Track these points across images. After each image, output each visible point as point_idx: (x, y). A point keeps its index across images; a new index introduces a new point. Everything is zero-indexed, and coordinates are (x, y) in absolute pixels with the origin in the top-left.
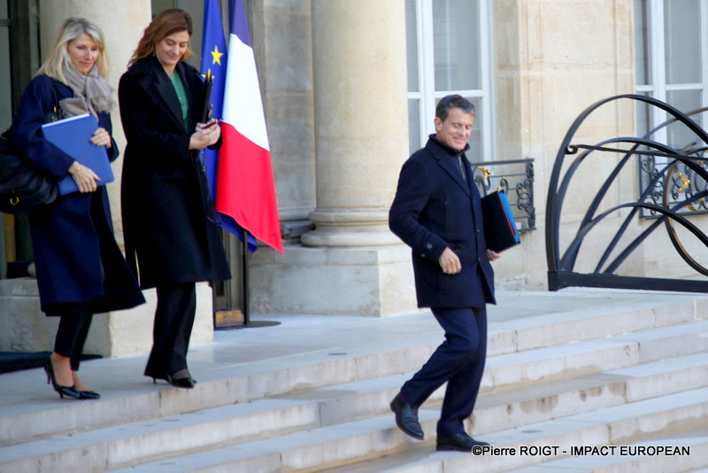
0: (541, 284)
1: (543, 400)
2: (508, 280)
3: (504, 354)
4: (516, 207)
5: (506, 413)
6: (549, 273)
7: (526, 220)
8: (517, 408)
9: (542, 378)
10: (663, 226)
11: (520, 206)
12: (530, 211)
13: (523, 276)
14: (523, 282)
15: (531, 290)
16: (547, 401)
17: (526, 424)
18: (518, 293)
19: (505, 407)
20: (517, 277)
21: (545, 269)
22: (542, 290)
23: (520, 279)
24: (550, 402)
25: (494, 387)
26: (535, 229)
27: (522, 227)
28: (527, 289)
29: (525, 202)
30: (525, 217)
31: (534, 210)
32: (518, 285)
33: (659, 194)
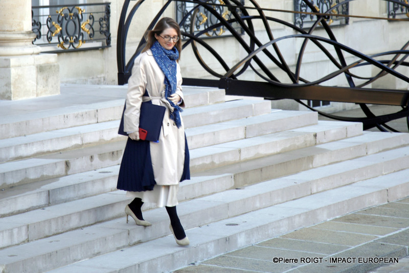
0: (114, 81)
1: (113, 153)
2: (93, 78)
3: (89, 124)
4: (99, 32)
5: (89, 161)
6: (119, 74)
7: (105, 41)
8: (96, 159)
9: (112, 139)
10: (190, 46)
11: (101, 32)
12: (108, 35)
13: (103, 75)
14: (102, 79)
15: (108, 84)
16: (115, 153)
17: (102, 168)
18: (98, 86)
19: (89, 157)
20: (99, 76)
21: (117, 72)
22: (114, 84)
23: (101, 78)
24: (117, 154)
25: (83, 144)
26: (110, 46)
27: (102, 45)
28: (105, 84)
29: (104, 29)
30: (105, 39)
31: (110, 35)
32: (99, 81)
33: (188, 26)
